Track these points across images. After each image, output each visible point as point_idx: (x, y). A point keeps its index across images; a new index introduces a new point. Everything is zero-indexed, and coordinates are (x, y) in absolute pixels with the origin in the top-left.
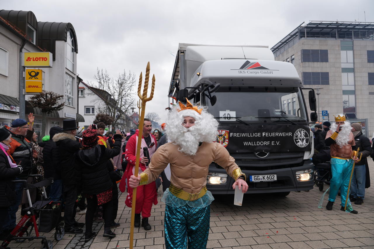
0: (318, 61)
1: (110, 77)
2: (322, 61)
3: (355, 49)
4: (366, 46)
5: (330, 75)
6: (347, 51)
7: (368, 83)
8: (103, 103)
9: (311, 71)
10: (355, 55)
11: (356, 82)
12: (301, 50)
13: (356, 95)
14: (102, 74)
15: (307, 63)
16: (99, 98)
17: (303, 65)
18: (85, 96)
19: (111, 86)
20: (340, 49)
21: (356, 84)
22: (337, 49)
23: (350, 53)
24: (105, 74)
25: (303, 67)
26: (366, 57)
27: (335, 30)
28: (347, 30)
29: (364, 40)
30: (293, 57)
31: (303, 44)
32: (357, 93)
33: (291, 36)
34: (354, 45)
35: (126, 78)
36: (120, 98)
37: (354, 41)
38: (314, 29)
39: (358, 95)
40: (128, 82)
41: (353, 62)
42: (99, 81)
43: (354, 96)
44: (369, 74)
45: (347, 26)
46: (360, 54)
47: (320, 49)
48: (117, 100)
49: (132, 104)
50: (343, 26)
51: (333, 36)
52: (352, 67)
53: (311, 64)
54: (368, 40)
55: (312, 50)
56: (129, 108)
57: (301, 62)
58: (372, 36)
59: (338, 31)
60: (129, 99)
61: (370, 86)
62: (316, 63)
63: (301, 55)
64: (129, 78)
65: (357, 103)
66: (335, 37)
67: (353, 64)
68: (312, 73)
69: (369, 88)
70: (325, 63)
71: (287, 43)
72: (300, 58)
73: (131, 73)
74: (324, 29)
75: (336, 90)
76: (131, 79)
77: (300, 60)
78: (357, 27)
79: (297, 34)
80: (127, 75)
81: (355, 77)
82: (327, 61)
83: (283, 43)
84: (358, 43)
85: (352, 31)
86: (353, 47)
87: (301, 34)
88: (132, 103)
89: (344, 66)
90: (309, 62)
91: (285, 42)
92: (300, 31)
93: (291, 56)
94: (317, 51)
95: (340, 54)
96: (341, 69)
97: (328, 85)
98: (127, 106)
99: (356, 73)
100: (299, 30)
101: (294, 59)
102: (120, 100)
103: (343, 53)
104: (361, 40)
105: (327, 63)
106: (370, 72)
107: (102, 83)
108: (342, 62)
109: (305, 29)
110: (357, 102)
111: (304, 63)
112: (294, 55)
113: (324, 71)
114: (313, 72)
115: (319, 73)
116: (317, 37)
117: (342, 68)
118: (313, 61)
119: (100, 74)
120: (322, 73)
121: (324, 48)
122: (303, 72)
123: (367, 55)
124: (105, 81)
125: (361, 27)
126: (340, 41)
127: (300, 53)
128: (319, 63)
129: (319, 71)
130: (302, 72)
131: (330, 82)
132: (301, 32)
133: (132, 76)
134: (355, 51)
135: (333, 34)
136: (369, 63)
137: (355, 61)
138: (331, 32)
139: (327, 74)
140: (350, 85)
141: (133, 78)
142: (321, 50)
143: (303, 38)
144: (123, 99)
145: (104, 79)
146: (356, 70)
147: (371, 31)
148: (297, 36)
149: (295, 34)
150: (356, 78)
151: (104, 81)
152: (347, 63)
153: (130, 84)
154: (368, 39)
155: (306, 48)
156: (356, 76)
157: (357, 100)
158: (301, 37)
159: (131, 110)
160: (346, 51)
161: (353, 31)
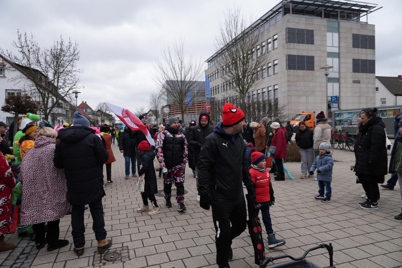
0: (303, 43)
1: (39, 46)
2: (308, 43)
3: (341, 31)
4: (352, 28)
5: (316, 59)
6: (333, 33)
7: (352, 70)
8: (30, 82)
9: (295, 54)
10: (341, 38)
11: (341, 68)
12: (286, 29)
13: (340, 83)
14: (26, 41)
15: (292, 44)
16: (23, 76)
17: (287, 46)
18: (5, 76)
19: (42, 60)
20: (326, 30)
21: (341, 71)
22: (323, 30)
23: (336, 35)
24: (31, 40)
25: (288, 48)
26: (351, 41)
27: (320, 8)
28: (333, 9)
29: (350, 22)
30: (275, 37)
31: (288, 21)
32: (342, 81)
33: (273, 12)
34: (340, 27)
35: (64, 48)
36: (56, 77)
37: (340, 22)
38: (299, 5)
39: (342, 83)
40: (68, 54)
41: (338, 46)
42: (20, 50)
43: (338, 84)
44: (354, 60)
45: (334, 4)
46: (345, 37)
47: (306, 28)
48: (52, 81)
49: (75, 87)
50: (330, 3)
51: (319, 15)
52: (337, 51)
53: (296, 45)
54: (353, 22)
55: (298, 29)
56: (71, 92)
57: (285, 43)
58: (356, 18)
59: (324, 10)
60: (70, 78)
61: (354, 73)
62: (301, 45)
63: (285, 35)
64: (68, 48)
65: (341, 93)
66: (321, 16)
67: (338, 48)
68: (298, 56)
69: (353, 76)
70: (310, 45)
71: (268, 21)
72: (284, 37)
73: (72, 42)
74: (310, 6)
75: (321, 77)
76: (72, 50)
77: (284, 40)
78: (343, 6)
79: (280, 11)
80: (66, 44)
81: (339, 63)
82: (312, 43)
83: (263, 21)
84: (344, 24)
85: (338, 12)
86: (339, 29)
87: (285, 10)
88: (75, 85)
89: (329, 50)
90: (294, 43)
91: (265, 19)
92: (284, 6)
93: (273, 36)
94: (303, 30)
95: (326, 36)
96: (326, 53)
97: (313, 71)
98: (67, 89)
99: (341, 58)
100: (283, 4)
101: (276, 39)
102: (56, 80)
103: (329, 35)
104: (347, 21)
105: (313, 45)
106: (355, 58)
107: (27, 53)
108: (327, 45)
109: (291, 4)
110: (341, 91)
111: (289, 43)
112: (276, 34)
113: (310, 54)
114: (298, 54)
115: (304, 56)
116: (302, 14)
117: (328, 52)
118: (299, 42)
119: (23, 40)
120: (308, 57)
121: (310, 28)
122: (288, 55)
123: (352, 39)
124: (31, 50)
125: (347, 7)
126: (326, 21)
127: (284, 32)
128: (304, 45)
129: (305, 54)
130: (286, 54)
131: (315, 67)
132: (285, 8)
133: (73, 45)
134: (341, 33)
135: (318, 13)
136: (353, 48)
137: (341, 45)
138: (317, 10)
139: (312, 58)
140: (334, 72)
141: (75, 49)
142: (307, 30)
143: (288, 14)
144: (60, 78)
145: (29, 48)
146: (341, 55)
147: (355, 12)
148: (280, 12)
149: (277, 11)
150: (341, 64)
151: (29, 50)
152: (333, 47)
153: (70, 58)
154: (353, 20)
155: (292, 26)
156: (341, 62)
157: (341, 88)
158: (285, 14)
159: (74, 95)
160: (331, 33)
161: (339, 10)
